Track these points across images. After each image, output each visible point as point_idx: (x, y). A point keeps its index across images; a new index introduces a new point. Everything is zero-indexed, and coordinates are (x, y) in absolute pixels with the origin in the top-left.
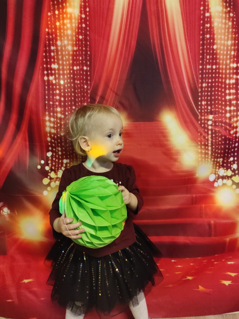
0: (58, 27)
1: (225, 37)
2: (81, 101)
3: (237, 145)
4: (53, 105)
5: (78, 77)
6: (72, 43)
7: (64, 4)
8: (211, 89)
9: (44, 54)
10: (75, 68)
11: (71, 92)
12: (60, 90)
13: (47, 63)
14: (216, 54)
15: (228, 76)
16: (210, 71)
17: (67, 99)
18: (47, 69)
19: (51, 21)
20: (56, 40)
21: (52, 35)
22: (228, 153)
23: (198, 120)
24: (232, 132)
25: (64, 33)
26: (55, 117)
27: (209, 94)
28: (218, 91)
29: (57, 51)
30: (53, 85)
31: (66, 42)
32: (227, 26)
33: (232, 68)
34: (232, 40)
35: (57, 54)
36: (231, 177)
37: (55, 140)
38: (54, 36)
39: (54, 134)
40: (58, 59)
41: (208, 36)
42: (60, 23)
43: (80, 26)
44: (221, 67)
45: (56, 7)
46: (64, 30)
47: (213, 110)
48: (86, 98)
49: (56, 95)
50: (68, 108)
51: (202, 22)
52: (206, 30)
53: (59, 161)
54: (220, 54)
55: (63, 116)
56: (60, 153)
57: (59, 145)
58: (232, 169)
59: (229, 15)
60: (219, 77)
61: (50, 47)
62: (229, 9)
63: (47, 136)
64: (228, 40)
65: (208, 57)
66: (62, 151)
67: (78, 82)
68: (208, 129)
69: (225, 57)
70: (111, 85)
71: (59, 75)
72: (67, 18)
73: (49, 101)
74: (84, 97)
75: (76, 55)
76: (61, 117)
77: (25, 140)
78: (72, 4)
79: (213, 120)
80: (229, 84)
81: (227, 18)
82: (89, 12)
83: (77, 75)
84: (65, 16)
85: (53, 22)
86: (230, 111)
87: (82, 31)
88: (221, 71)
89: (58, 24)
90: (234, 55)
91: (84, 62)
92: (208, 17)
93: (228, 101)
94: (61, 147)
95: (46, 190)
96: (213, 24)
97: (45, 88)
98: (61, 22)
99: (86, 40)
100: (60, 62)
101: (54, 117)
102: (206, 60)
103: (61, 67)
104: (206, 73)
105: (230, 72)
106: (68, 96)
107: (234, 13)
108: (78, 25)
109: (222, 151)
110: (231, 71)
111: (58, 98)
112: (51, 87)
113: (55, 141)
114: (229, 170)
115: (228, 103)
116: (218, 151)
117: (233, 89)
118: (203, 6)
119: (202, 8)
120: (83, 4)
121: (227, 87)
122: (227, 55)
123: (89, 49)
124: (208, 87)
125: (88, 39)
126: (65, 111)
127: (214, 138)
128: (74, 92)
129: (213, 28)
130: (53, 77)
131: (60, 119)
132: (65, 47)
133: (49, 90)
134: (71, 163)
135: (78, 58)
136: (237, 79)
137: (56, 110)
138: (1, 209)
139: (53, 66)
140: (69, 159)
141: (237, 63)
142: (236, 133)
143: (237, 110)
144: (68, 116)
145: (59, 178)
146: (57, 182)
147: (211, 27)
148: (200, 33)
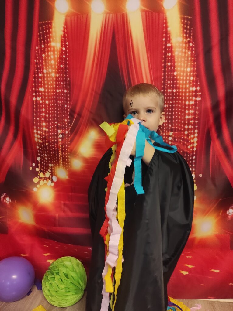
0: (44, 58)
1: (184, 65)
2: (62, 118)
3: (194, 157)
4: (40, 120)
5: (60, 98)
6: (55, 71)
7: (49, 40)
8: (172, 110)
9: (33, 80)
10: (58, 91)
11: (54, 110)
12: (45, 108)
13: (35, 87)
14: (176, 80)
15: (187, 98)
16: (171, 94)
17: (51, 116)
18: (36, 92)
19: (38, 53)
20: (43, 69)
21: (40, 65)
24: (189, 147)
25: (48, 63)
26: (41, 130)
27: (170, 113)
28: (178, 111)
29: (44, 77)
30: (40, 104)
31: (50, 70)
32: (187, 55)
33: (191, 92)
34: (191, 67)
35: (44, 80)
37: (42, 149)
38: (41, 65)
39: (41, 143)
40: (44, 84)
41: (169, 64)
42: (45, 55)
43: (61, 57)
44: (181, 90)
45: (42, 42)
46: (48, 60)
47: (173, 128)
48: (66, 115)
49: (42, 112)
50: (52, 123)
52: (167, 58)
53: (46, 164)
54: (180, 80)
55: (47, 130)
56: (46, 159)
57: (45, 152)
59: (189, 45)
60: (179, 100)
61: (38, 74)
62: (188, 39)
63: (36, 145)
64: (187, 67)
65: (169, 82)
66: (47, 157)
67: (60, 102)
69: (184, 82)
70: (86, 105)
71: (45, 96)
72: (51, 51)
73: (36, 117)
74: (65, 114)
75: (59, 81)
76: (46, 130)
77: (21, 147)
78: (55, 39)
79: (173, 136)
80: (189, 105)
81: (187, 48)
82: (68, 45)
83: (59, 96)
84: (49, 49)
85: (40, 54)
86: (188, 129)
87: (62, 61)
88: (181, 94)
89: (43, 55)
90: (193, 80)
91: (65, 86)
92: (169, 47)
93: (186, 120)
94: (47, 154)
95: (36, 187)
96: (174, 53)
97: (34, 107)
98: (46, 54)
99: (66, 68)
100: (46, 86)
102: (167, 85)
103: (46, 90)
104: (167, 96)
105: (189, 94)
106: (52, 114)
107: (194, 43)
110: (191, 94)
111: (44, 114)
112: (38, 106)
115: (187, 122)
117: (192, 109)
119: (164, 39)
120: (63, 39)
121: (187, 107)
122: (186, 80)
123: (68, 76)
124: (169, 108)
126: (49, 125)
128: (57, 110)
129: (174, 56)
130: (40, 98)
131: (45, 132)
132: (50, 73)
133: (36, 108)
134: (55, 167)
135: (60, 83)
136: (196, 101)
137: (42, 125)
138: (4, 198)
139: (40, 89)
140: (54, 163)
141: (196, 87)
142: (193, 147)
143: (194, 129)
144: (51, 129)
145: (47, 178)
146: (45, 181)
147: (172, 56)
148: (162, 61)
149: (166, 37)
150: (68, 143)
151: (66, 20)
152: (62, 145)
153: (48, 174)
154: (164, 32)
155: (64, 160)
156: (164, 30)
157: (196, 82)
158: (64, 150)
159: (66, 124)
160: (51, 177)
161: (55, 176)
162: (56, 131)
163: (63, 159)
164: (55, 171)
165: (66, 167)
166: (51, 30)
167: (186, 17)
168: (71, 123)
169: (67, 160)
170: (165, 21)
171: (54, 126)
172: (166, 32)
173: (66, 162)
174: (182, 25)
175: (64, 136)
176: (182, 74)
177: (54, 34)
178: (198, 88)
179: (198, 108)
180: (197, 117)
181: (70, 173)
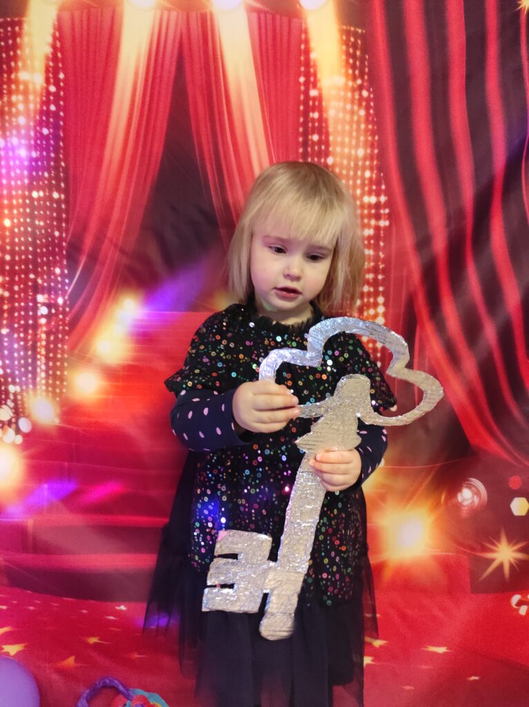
1: (350, 141)
2: (48, 264)
5: (42, 212)
6: (27, 142)
7: (13, 64)
10: (35, 194)
11: (27, 244)
17: (17, 258)
25: (10, 122)
32: (356, 118)
33: (366, 206)
34: (365, 148)
41: (315, 138)
42: (3, 103)
43: (45, 108)
46: (10, 113)
48: (58, 258)
50: (20, 277)
51: (302, 108)
54: (341, 176)
55: (7, 294)
59: (361, 95)
62: (359, 82)
64: (357, 146)
66: (3, 368)
67: (42, 223)
69: (351, 182)
70: (110, 234)
72: (17, 91)
74: (54, 254)
75: (37, 169)
76: (2, 295)
78: (29, 62)
81: (356, 102)
82: (65, 81)
84: (13, 87)
86: (362, 296)
87: (48, 119)
90: (371, 179)
91: (54, 182)
92: (314, 99)
96: (327, 112)
98: (5, 99)
99: (56, 137)
100: (4, 181)
103: (5, 192)
105: (362, 212)
106: (20, 253)
107: (371, 90)
108: (41, 107)
110: (366, 212)
117: (369, 247)
118: (305, 76)
119: (302, 79)
120: (51, 64)
122: (355, 178)
123: (63, 156)
125: (62, 135)
126: (12, 282)
128: (35, 246)
129: (326, 121)
132: (13, 149)
134: (25, 394)
135: (40, 173)
136: (377, 228)
140: (20, 384)
141: (378, 195)
143: (376, 294)
144: (19, 293)
145: (3, 423)
147: (321, 119)
148: (298, 130)
149: (307, 74)
150: (64, 330)
151: (59, 19)
152: (48, 333)
153: (6, 413)
154: (303, 63)
155: (51, 372)
156: (302, 58)
157: (378, 183)
158: (52, 346)
159: (59, 279)
160: (14, 420)
161: (24, 416)
162: (30, 297)
163: (47, 372)
164: (26, 405)
165: (54, 392)
166: (18, 40)
167: (352, 29)
168: (71, 277)
169: (58, 373)
170: (303, 36)
171: (26, 284)
172: (307, 63)
173: (55, 377)
174: (344, 47)
175: (53, 311)
177: (27, 51)
178: (383, 199)
179: (382, 244)
180: (381, 266)
181: (64, 409)
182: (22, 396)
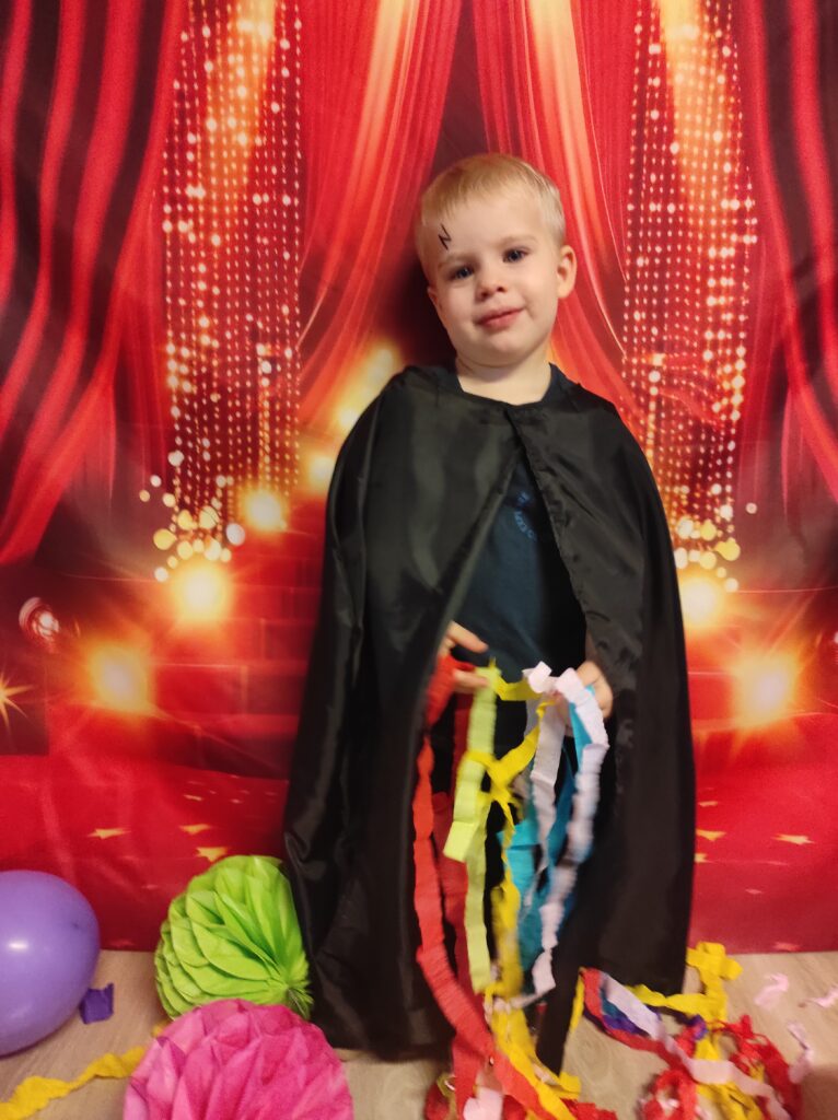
0: (209, 77)
1: (704, 121)
2: (272, 300)
3: (732, 446)
4: (188, 308)
5: (266, 225)
6: (249, 124)
7: (229, 8)
8: (662, 276)
9: (165, 155)
10: (257, 199)
11: (242, 271)
12: (208, 261)
13: (172, 183)
14: (678, 170)
15: (713, 236)
16: (659, 220)
17: (229, 292)
18: (173, 200)
19: (188, 57)
20: (204, 115)
21: (192, 101)
22: (706, 471)
23: (618, 367)
24: (716, 407)
25: (226, 95)
26: (194, 345)
27: (655, 289)
28: (682, 281)
29: (205, 144)
30: (188, 246)
31: (232, 122)
32: (712, 87)
33: (725, 214)
34: (725, 130)
35: (206, 158)
36: (713, 543)
37: (192, 416)
38: (197, 102)
39: (191, 396)
40: (207, 172)
41: (655, 115)
42: (215, 65)
43: (274, 73)
44: (691, 207)
45: (205, 15)
46: (226, 83)
47: (665, 338)
48: (286, 291)
49: (197, 277)
50: (233, 319)
51: (637, 71)
53: (203, 480)
54: (689, 171)
55: (216, 344)
56: (207, 456)
57: (206, 430)
58: (718, 520)
59: (720, 53)
60: (684, 241)
61: (183, 136)
62: (719, 34)
63: (169, 403)
64: (712, 129)
65: (653, 178)
66: (212, 450)
67: (266, 241)
68: (648, 396)
69: (704, 180)
71: (208, 216)
72: (236, 49)
73: (175, 296)
74: (280, 286)
75: (261, 163)
76: (210, 345)
78: (252, 6)
79: (665, 368)
80: (718, 261)
81: (714, 63)
82: (302, 32)
83: (262, 218)
84: (230, 42)
85: (195, 61)
86: (715, 345)
87: (278, 89)
88: (691, 221)
89: (209, 66)
90: (732, 175)
91: (284, 181)
92: (655, 57)
93: (710, 311)
94: (211, 437)
95: (164, 564)
96: (671, 76)
97: (164, 255)
98: (219, 60)
99: (290, 114)
100: (214, 181)
101: (189, 345)
102: (648, 188)
103: (214, 196)
104: (646, 227)
105: (719, 223)
106: (234, 284)
107: (736, 46)
108: (269, 73)
109: (688, 464)
110: (724, 222)
111: (202, 286)
112: (182, 252)
113: (192, 418)
114: (708, 522)
115: (710, 319)
116: (674, 462)
117: (727, 275)
118: (643, 24)
119: (638, 29)
120: (284, 7)
121: (712, 268)
122: (709, 173)
123: (300, 143)
124: (651, 268)
125: (298, 111)
126: (223, 327)
127: (663, 423)
128: (253, 271)
129: (671, 89)
130: (191, 222)
131: (209, 351)
132: (229, 134)
133: (176, 260)
134: (240, 488)
135: (266, 169)
136: (740, 247)
137: (197, 323)
138: (32, 617)
139: (191, 191)
140: (235, 474)
141: (742, 198)
142: (728, 410)
143: (735, 342)
144: (232, 342)
145: (204, 532)
146: (198, 543)
147: (664, 88)
148: (631, 103)
149: (646, 22)
150: (294, 394)
152: (272, 401)
153: (209, 518)
154: (640, 4)
155: (277, 456)
157: (743, 181)
158: (278, 419)
159: (288, 322)
161: (235, 522)
162: (247, 349)
163: (272, 456)
164: (240, 505)
165: (282, 484)
168: (304, 318)
169: (287, 457)
171: (241, 331)
172: (647, 5)
173: (283, 463)
175: (279, 368)
176: (696, 150)
178: (749, 203)
179: (746, 270)
180: (745, 302)
181: (295, 507)
182: (235, 491)
